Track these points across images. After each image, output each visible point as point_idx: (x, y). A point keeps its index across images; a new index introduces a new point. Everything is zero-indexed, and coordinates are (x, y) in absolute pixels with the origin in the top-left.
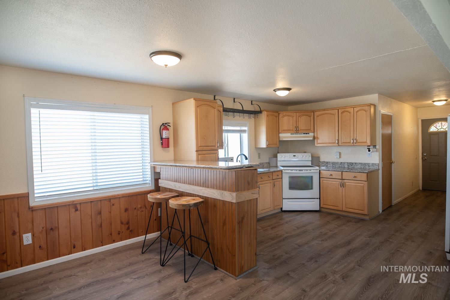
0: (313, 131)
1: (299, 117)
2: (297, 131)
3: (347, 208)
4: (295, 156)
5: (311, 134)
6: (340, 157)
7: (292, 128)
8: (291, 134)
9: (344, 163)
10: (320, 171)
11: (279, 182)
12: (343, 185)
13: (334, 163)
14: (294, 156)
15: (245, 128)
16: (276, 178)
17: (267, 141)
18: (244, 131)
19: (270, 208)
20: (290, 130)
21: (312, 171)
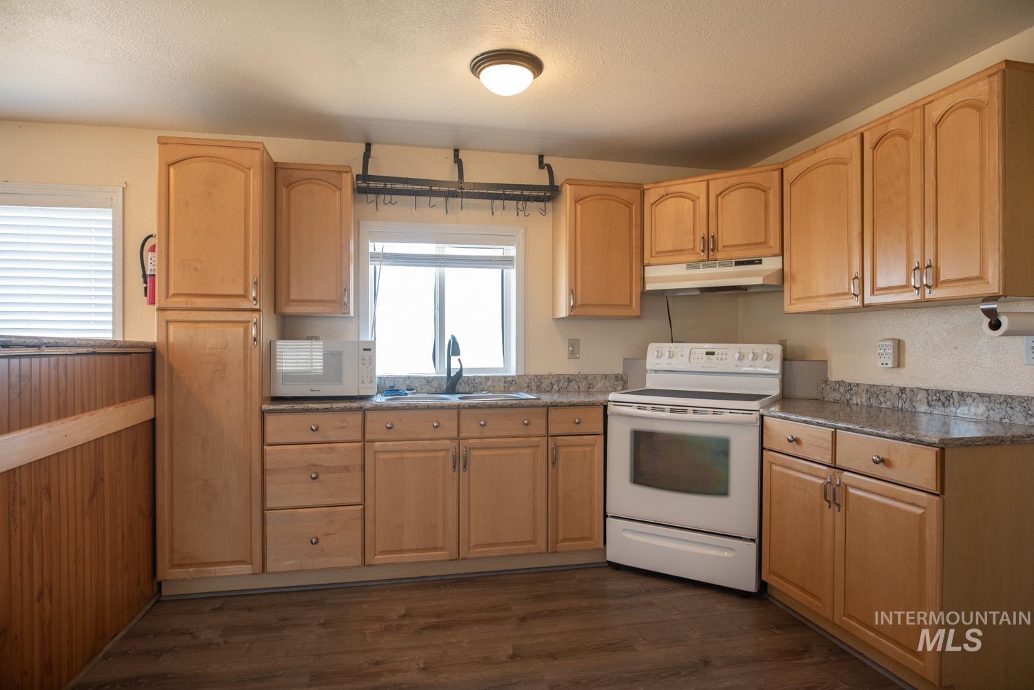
0: (777, 250)
1: (717, 196)
2: (711, 253)
3: (850, 616)
4: (713, 353)
5: (771, 264)
6: (899, 363)
7: (692, 243)
8: (688, 268)
9: (912, 390)
10: (762, 417)
11: (589, 449)
12: (834, 496)
13: (874, 391)
14: (708, 353)
15: (512, 251)
16: (567, 432)
17: (573, 292)
18: (505, 261)
19: (531, 542)
20: (683, 250)
21: (727, 416)
